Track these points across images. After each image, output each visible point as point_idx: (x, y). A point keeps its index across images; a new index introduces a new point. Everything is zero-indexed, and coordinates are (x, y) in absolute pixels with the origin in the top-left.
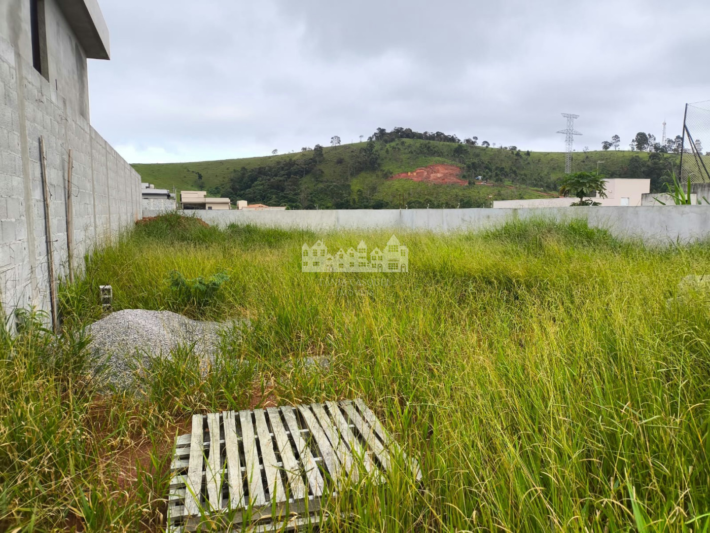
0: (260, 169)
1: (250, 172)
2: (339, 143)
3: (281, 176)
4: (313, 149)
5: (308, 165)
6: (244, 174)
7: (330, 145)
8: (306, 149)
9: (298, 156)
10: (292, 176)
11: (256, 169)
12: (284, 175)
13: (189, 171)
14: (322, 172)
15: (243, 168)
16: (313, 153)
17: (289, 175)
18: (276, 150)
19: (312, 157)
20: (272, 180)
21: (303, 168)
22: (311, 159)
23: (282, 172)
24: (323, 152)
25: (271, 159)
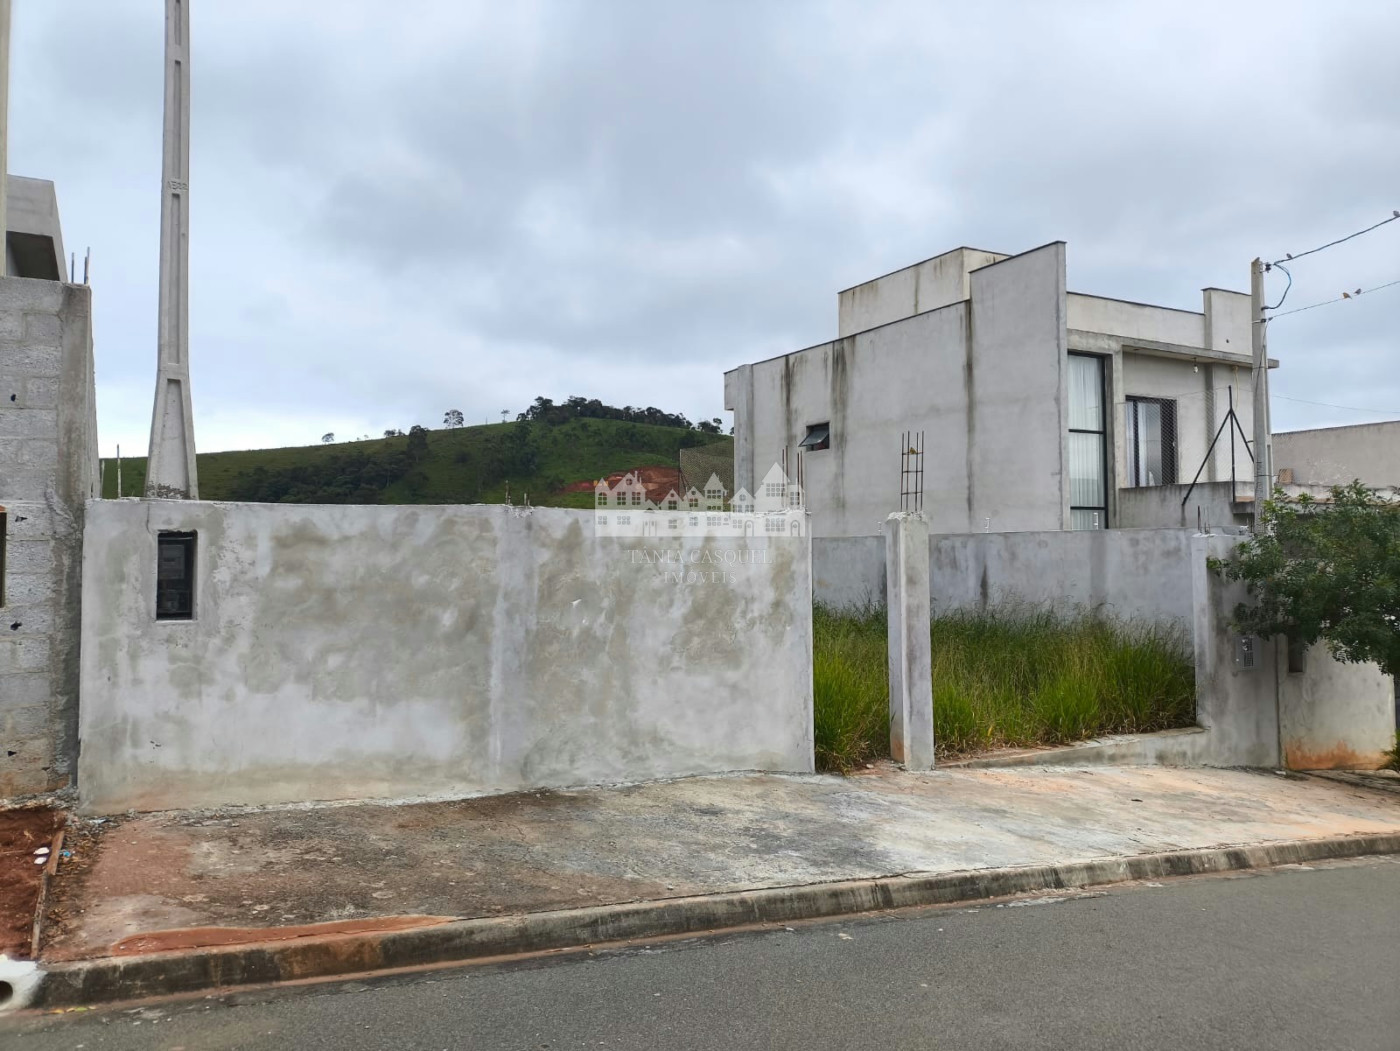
0: (295, 470)
1: (274, 476)
2: (460, 423)
3: (340, 486)
4: (407, 432)
5: (396, 463)
6: (260, 481)
7: (443, 427)
8: (392, 433)
9: (378, 447)
10: (363, 485)
11: (286, 470)
12: (346, 483)
14: (426, 478)
15: (260, 470)
16: (408, 441)
17: (356, 482)
18: (330, 435)
19: (405, 449)
21: (386, 470)
22: (403, 453)
23: (342, 478)
24: (428, 440)
25: (321, 452)
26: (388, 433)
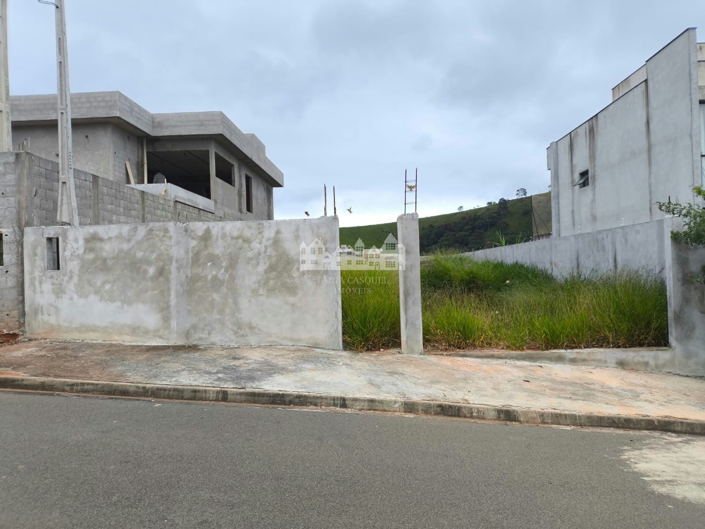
0: (445, 225)
1: (437, 229)
2: (525, 195)
3: (466, 231)
4: (497, 203)
5: (492, 218)
6: (430, 231)
7: (515, 197)
8: (491, 203)
9: (483, 210)
10: (476, 230)
11: (442, 225)
12: (469, 230)
13: (383, 231)
14: (507, 225)
15: (431, 226)
16: (498, 206)
17: (473, 229)
18: (461, 207)
19: (496, 211)
20: (457, 235)
21: (487, 222)
22: (496, 213)
23: (467, 227)
24: (508, 205)
25: (457, 216)
26: (489, 203)
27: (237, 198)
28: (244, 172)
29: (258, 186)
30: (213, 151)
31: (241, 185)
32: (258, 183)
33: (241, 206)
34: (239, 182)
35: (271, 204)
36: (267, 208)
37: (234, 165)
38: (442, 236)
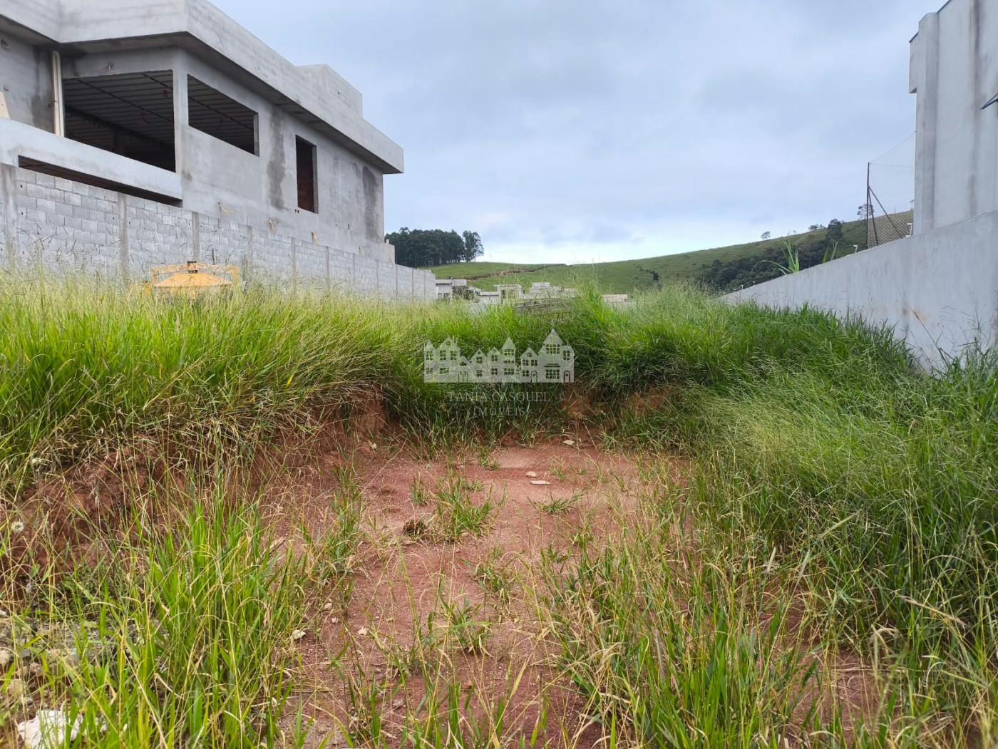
0: (741, 261)
1: (726, 266)
2: (871, 214)
4: (827, 226)
5: (816, 251)
6: (716, 270)
7: (855, 218)
8: (816, 227)
9: (803, 238)
11: (735, 261)
13: (642, 270)
15: (717, 262)
16: (826, 232)
18: (767, 233)
19: (824, 238)
21: (808, 257)
22: (823, 242)
24: (843, 230)
25: (759, 247)
26: (812, 227)
27: (265, 180)
28: (291, 132)
29: (335, 165)
30: (181, 73)
31: (279, 154)
32: (336, 159)
33: (280, 194)
34: (275, 149)
35: (378, 203)
36: (363, 209)
37: (257, 114)
38: (734, 277)
